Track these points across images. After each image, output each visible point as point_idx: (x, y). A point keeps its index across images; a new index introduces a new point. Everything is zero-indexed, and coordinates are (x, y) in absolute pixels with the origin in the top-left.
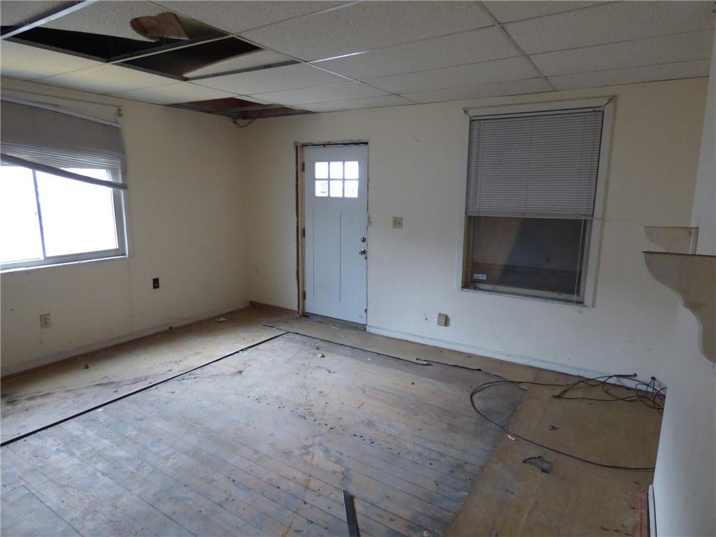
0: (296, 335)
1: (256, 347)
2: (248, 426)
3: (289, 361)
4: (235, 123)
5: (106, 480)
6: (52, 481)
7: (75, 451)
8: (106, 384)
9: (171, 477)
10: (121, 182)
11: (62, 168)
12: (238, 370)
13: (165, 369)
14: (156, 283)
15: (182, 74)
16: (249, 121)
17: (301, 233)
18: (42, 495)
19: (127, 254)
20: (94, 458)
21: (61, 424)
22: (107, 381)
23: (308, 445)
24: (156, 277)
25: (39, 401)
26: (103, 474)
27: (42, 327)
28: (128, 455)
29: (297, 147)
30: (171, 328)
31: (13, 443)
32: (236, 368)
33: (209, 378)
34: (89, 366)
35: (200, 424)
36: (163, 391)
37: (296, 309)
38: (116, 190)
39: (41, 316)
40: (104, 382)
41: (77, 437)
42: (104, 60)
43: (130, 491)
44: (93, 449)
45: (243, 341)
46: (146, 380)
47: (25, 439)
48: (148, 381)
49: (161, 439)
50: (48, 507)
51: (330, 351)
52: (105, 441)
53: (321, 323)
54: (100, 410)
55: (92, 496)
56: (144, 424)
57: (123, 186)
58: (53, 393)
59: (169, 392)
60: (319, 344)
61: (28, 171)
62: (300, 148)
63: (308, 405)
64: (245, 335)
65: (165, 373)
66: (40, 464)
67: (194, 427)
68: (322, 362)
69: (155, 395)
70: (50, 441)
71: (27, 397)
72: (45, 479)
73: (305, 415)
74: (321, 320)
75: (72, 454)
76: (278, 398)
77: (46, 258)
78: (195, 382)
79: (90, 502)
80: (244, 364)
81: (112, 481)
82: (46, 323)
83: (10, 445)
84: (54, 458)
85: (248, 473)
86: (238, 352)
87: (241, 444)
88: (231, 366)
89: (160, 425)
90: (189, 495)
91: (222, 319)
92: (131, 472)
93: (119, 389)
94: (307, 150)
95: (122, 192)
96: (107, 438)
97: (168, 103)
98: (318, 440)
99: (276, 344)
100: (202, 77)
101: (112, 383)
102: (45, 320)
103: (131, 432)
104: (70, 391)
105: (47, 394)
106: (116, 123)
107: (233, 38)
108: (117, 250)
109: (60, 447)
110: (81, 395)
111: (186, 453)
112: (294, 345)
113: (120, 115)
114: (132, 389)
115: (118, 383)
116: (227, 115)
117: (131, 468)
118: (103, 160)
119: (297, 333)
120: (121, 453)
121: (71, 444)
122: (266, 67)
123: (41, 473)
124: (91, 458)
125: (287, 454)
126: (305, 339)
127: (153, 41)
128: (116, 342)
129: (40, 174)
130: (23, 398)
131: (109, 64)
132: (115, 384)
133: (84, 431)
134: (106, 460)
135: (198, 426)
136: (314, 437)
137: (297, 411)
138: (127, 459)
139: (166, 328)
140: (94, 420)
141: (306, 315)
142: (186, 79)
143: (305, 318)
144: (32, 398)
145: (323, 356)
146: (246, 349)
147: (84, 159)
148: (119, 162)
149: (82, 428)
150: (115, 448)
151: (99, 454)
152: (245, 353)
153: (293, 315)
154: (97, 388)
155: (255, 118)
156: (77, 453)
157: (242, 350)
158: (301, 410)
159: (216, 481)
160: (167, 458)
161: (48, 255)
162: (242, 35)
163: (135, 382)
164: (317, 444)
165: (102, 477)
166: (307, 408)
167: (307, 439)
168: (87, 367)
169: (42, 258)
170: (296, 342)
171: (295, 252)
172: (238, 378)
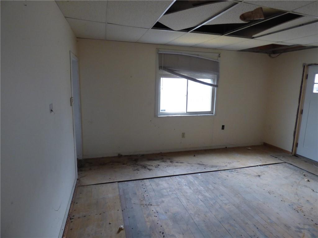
0: (291, 165)
1: (267, 166)
2: (265, 204)
3: (286, 178)
4: (270, 56)
5: (202, 203)
6: (184, 196)
7: (191, 188)
8: (201, 164)
9: (228, 213)
10: (216, 84)
11: (197, 79)
12: (258, 174)
13: (224, 165)
14: (223, 127)
15: (252, 36)
16: (278, 54)
17: (300, 112)
18: (181, 199)
19: (214, 114)
20: (198, 193)
21: (187, 175)
22: (202, 164)
23: (300, 227)
24: (224, 125)
25: (179, 164)
26: (201, 200)
27: (182, 137)
28: (210, 196)
29: (304, 67)
30: (226, 147)
31: (172, 177)
32: (257, 173)
33: (244, 174)
34: (196, 155)
35: (240, 194)
36: (223, 174)
37: (291, 151)
38: (214, 87)
39: (182, 133)
40: (201, 163)
41: (192, 182)
42: (221, 34)
43: (211, 212)
44: (197, 189)
45: (260, 161)
46: (216, 167)
47: (176, 176)
48: (217, 168)
49: (223, 195)
50: (183, 205)
51: (313, 179)
52: (201, 187)
53: (306, 162)
54: (199, 174)
55: (198, 208)
56: (216, 186)
57: (217, 86)
58: (184, 163)
59: (226, 175)
60: (305, 173)
61: (186, 80)
62: (306, 67)
63: (300, 205)
64: (261, 158)
65: (224, 167)
66: (180, 188)
67: (237, 194)
68: (308, 184)
69: (220, 175)
70: (183, 180)
71: (176, 161)
72: (182, 194)
73: (298, 210)
74: (306, 160)
75: (190, 188)
76: (281, 195)
77: (187, 112)
78: (237, 174)
79: (197, 210)
80: (261, 173)
81: (204, 205)
82: (183, 136)
83: (171, 177)
84: (184, 187)
85: (265, 228)
86: (258, 166)
87: (261, 211)
88: (255, 172)
89: (222, 188)
90: (236, 225)
91: (250, 148)
92: (211, 204)
93: (206, 168)
94: (310, 68)
95: (216, 88)
96: (202, 186)
97: (240, 50)
98: (307, 227)
99: (278, 167)
100: (261, 36)
101: (204, 165)
102: (183, 135)
103: (210, 187)
104: (189, 163)
105: (182, 162)
106: (218, 60)
107: (289, 13)
108: (210, 112)
109: (187, 184)
110: (193, 166)
111: (234, 205)
112: (289, 170)
113: (219, 57)
114: (211, 169)
115: (206, 165)
116: (266, 53)
117: (212, 203)
118: (211, 75)
119: (291, 164)
120: (207, 194)
121: (190, 184)
122: (300, 25)
123: (181, 191)
124: (197, 192)
125: (287, 227)
126: (296, 168)
127: (247, 22)
128: (205, 148)
129: (189, 81)
130: (175, 161)
131: (223, 36)
132: (204, 166)
133: (194, 180)
134: (202, 195)
135: (239, 195)
136: (305, 224)
137: (293, 206)
138: (210, 198)
139: (224, 147)
140: (197, 178)
141: (296, 156)
142: (253, 38)
143: (295, 157)
144: (177, 162)
145: (308, 181)
146: (262, 165)
147: (204, 75)
148: (216, 76)
149: (193, 179)
150: (205, 191)
151: (200, 192)
152: (262, 167)
153: (288, 154)
154: (199, 165)
155: (282, 53)
156: (192, 188)
157: (260, 165)
158: (295, 207)
159: (249, 224)
160: (226, 204)
161: (188, 111)
162: (295, 11)
163: (212, 167)
164: (306, 229)
165: (201, 202)
166: (299, 207)
167: (299, 224)
168: (195, 156)
169: (186, 112)
170: (291, 168)
171: (295, 121)
172: (258, 178)
